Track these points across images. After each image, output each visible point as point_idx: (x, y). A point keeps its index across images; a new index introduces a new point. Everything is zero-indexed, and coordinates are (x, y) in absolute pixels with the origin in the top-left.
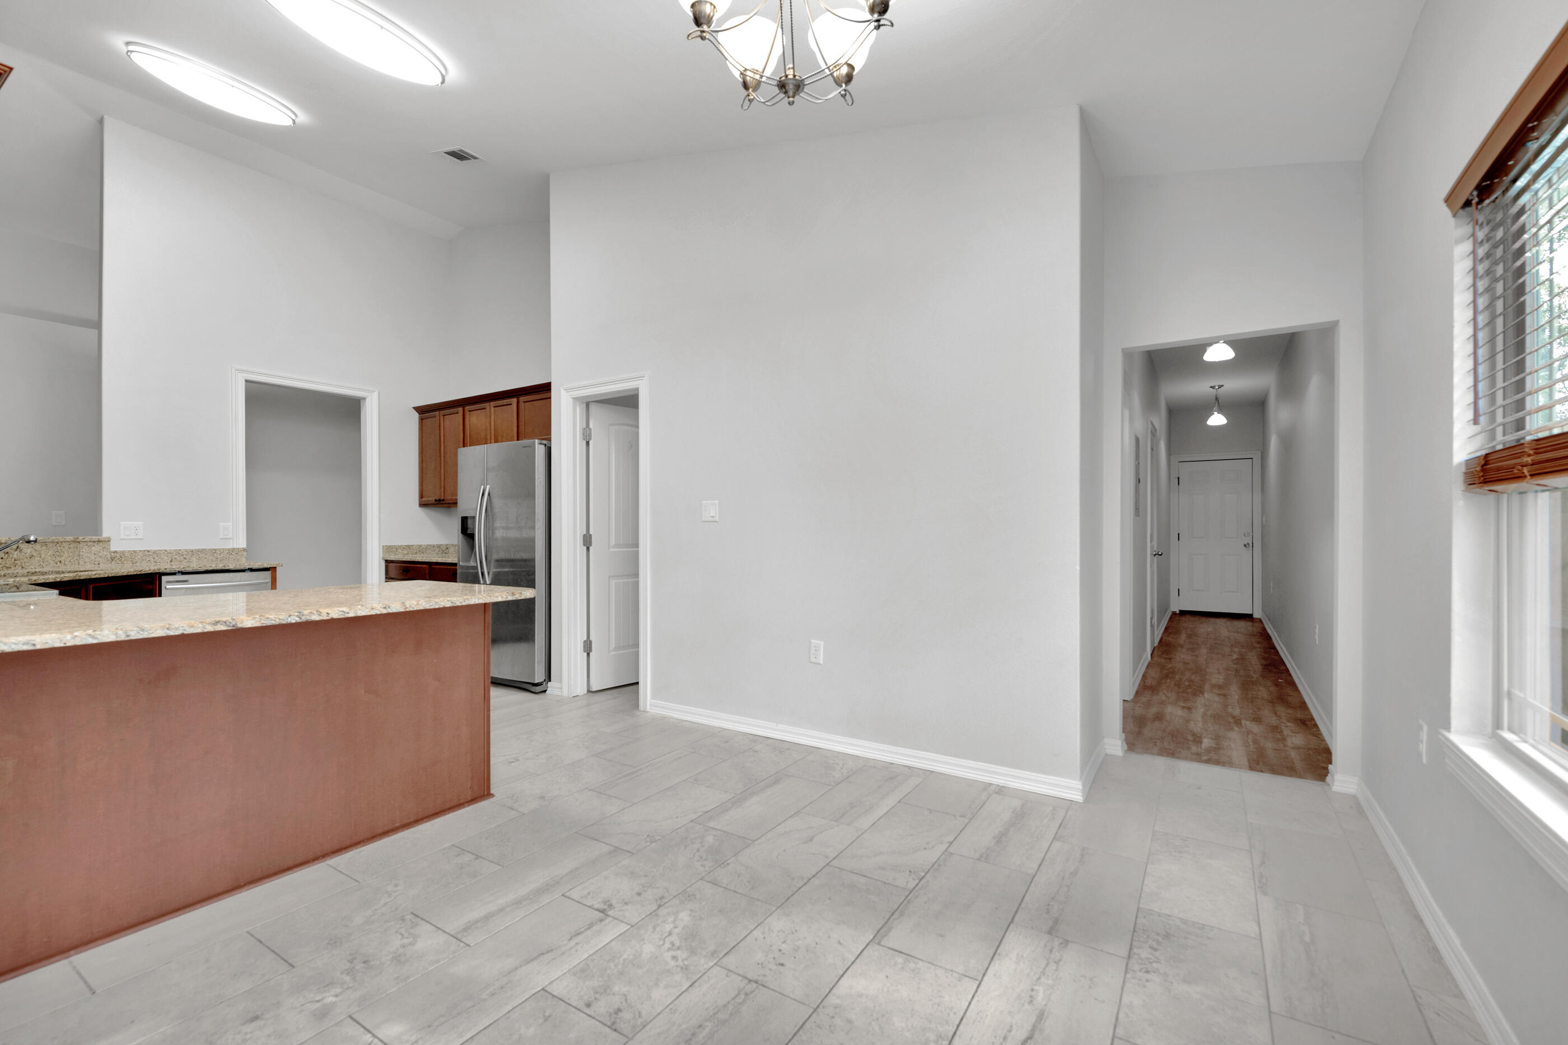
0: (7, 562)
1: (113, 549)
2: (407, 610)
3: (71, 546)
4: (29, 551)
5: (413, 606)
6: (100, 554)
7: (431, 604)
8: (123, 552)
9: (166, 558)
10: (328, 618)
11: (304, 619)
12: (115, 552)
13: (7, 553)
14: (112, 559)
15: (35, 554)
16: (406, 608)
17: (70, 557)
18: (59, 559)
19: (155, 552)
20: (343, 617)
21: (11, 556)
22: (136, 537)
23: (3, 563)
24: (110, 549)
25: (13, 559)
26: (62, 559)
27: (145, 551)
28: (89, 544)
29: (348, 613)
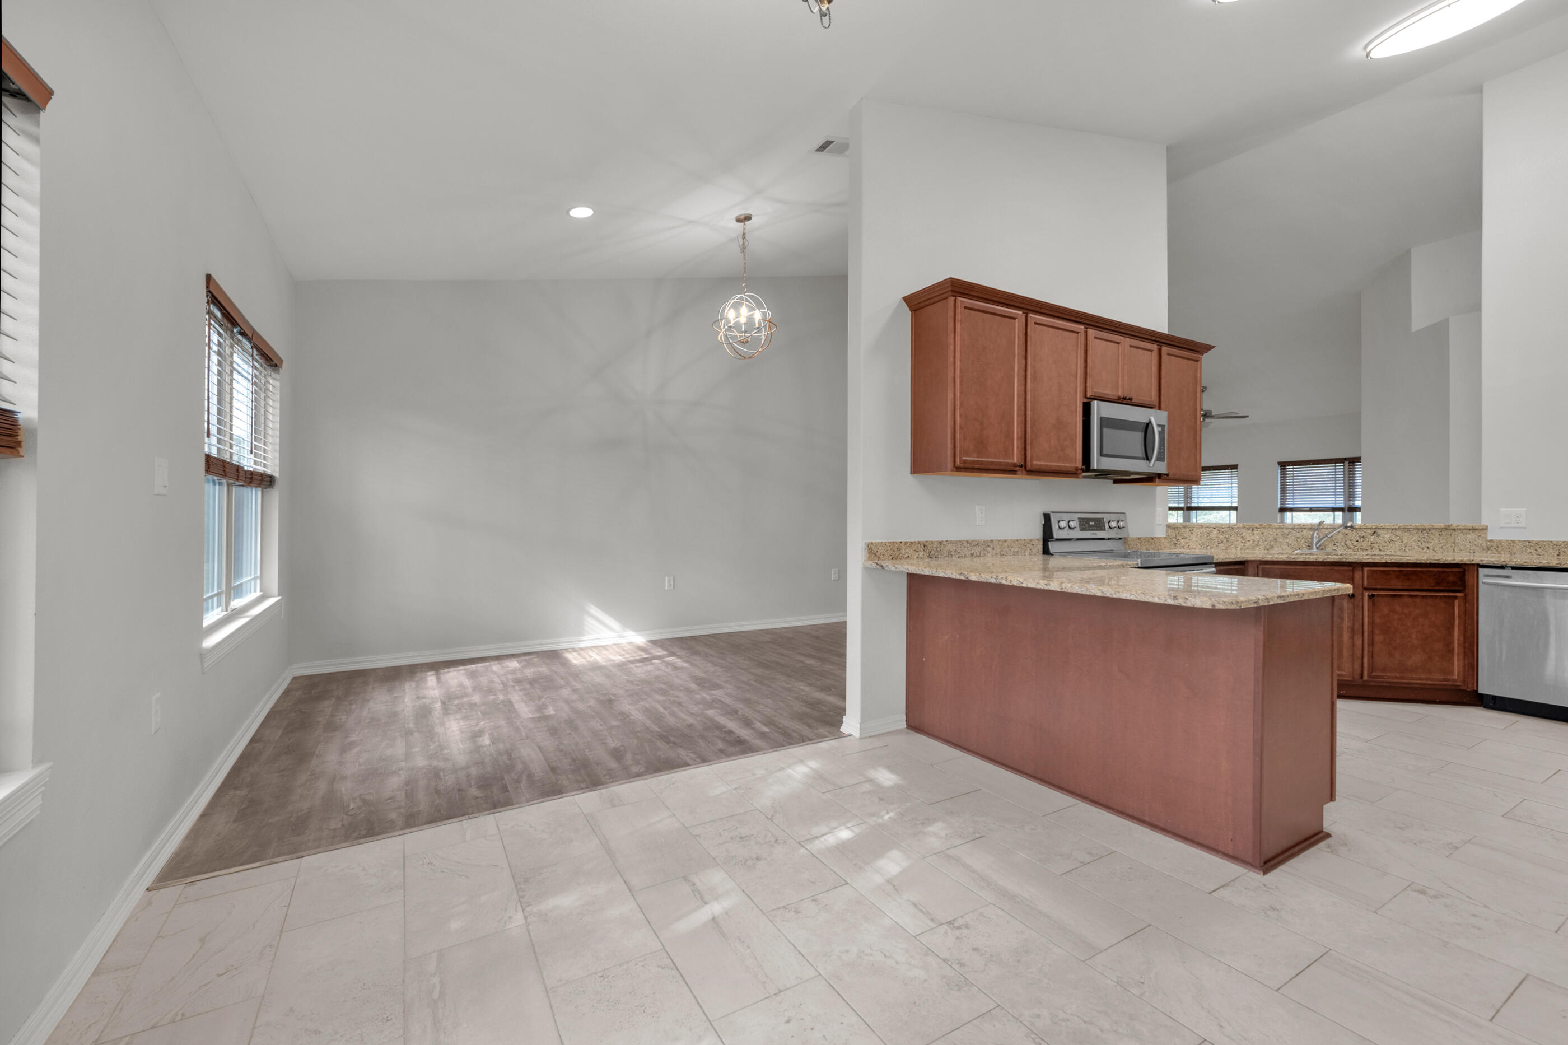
0: (1363, 544)
1: (1489, 538)
2: (1063, 590)
3: (1443, 533)
4: (1387, 536)
5: (1068, 588)
6: (1476, 543)
7: (1083, 589)
8: (1500, 542)
9: (1551, 551)
10: (1010, 584)
11: (998, 581)
12: (1491, 541)
13: (1363, 537)
14: (1488, 548)
15: (1395, 539)
16: (1062, 588)
17: (1441, 543)
18: (1425, 545)
19: (1537, 543)
20: (1018, 585)
21: (1367, 540)
22: (1518, 525)
23: (1359, 545)
24: (1486, 537)
25: (1370, 543)
26: (1431, 545)
27: (1525, 541)
28: (1464, 531)
29: (1022, 583)
